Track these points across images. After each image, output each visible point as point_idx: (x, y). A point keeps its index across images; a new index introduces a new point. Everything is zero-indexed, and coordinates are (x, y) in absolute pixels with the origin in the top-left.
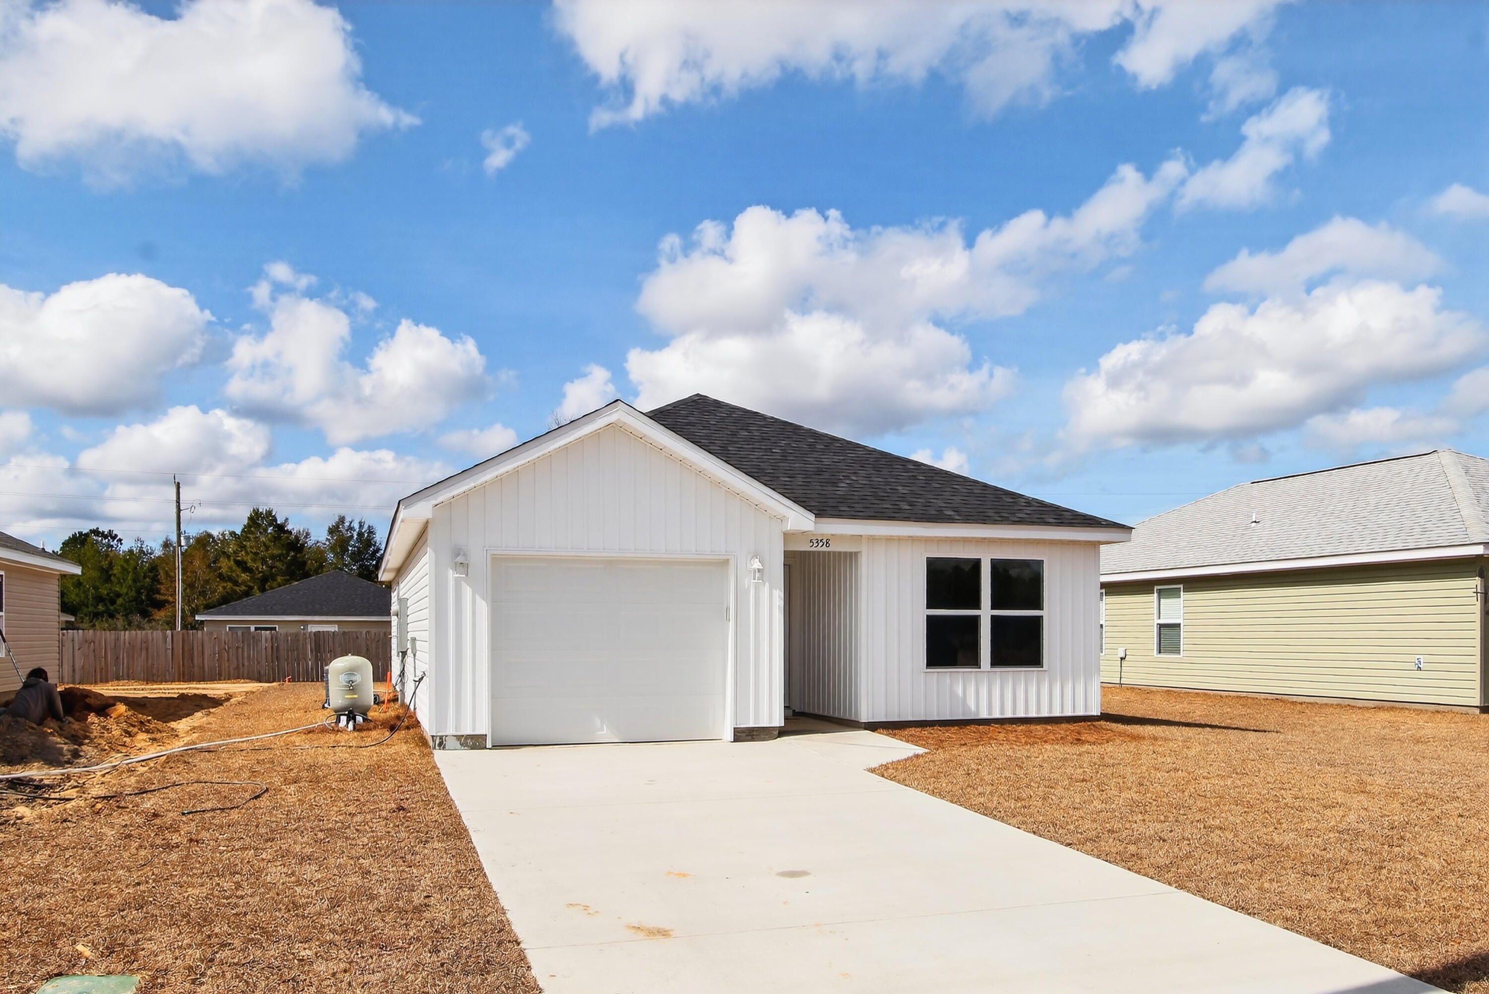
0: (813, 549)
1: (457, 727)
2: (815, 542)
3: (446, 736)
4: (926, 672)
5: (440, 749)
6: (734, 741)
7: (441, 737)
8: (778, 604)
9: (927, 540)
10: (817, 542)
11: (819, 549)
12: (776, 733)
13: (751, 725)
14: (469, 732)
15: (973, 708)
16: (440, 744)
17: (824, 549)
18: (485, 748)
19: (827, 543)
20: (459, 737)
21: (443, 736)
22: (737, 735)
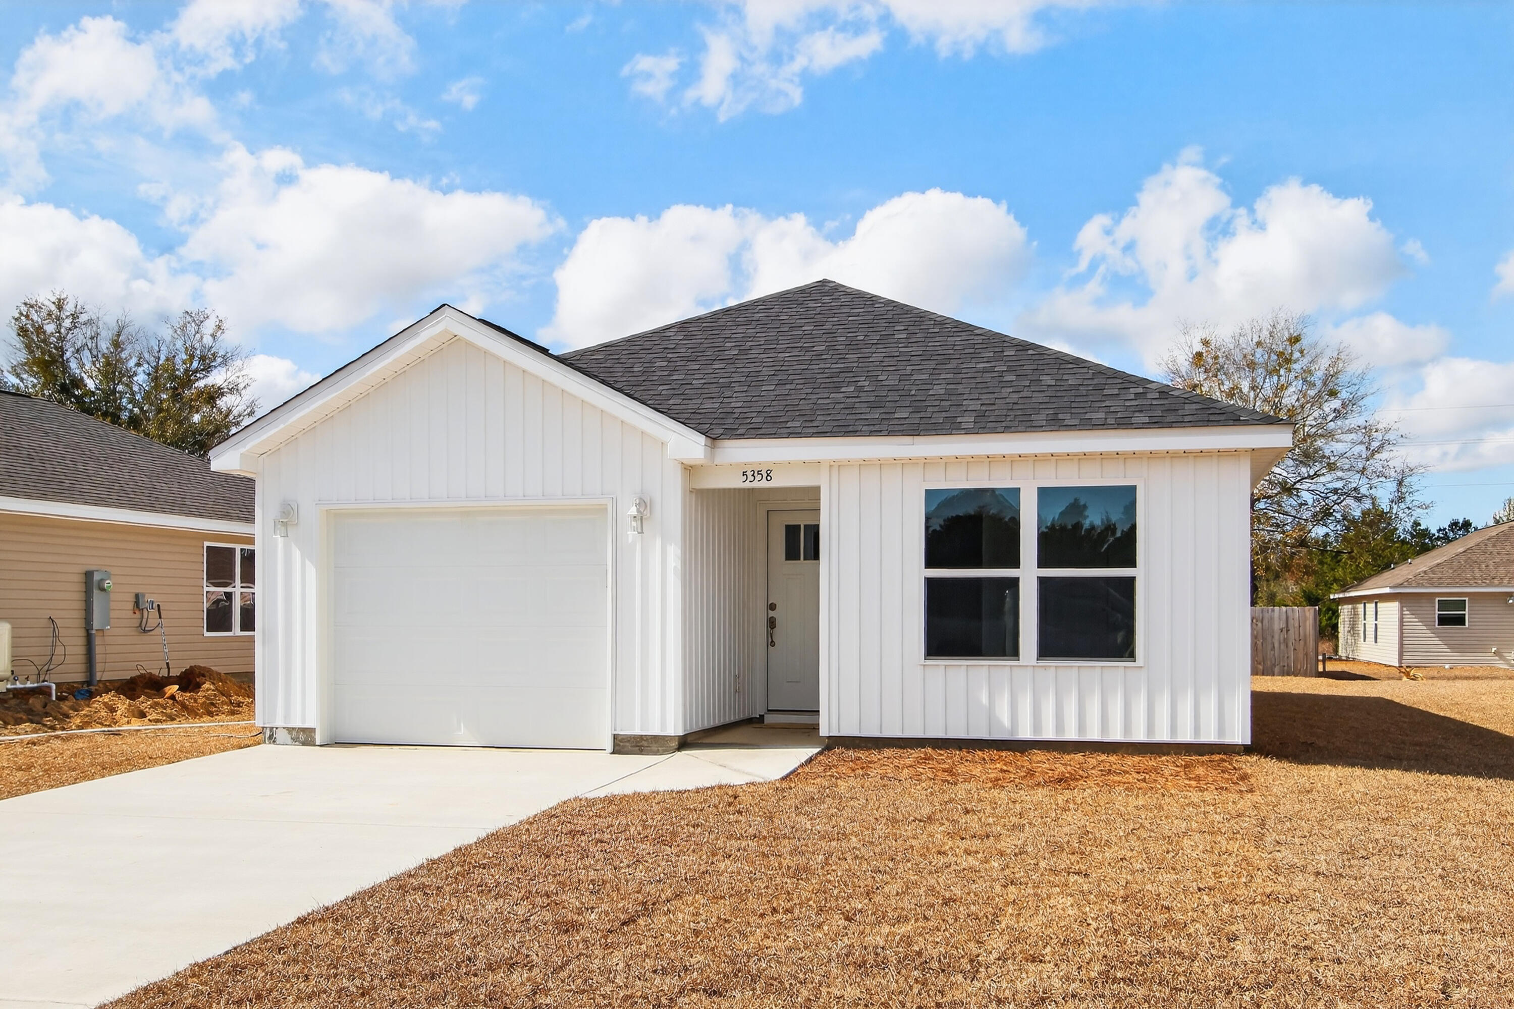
0: (748, 485)
1: (287, 717)
2: (749, 474)
3: (277, 728)
4: (924, 665)
5: (270, 743)
6: (613, 753)
7: (271, 729)
8: (673, 565)
9: (926, 463)
10: (753, 475)
11: (756, 484)
12: (675, 744)
13: (637, 731)
14: (298, 724)
15: (1006, 721)
16: (271, 737)
17: (764, 484)
18: (315, 745)
19: (768, 475)
20: (290, 730)
21: (273, 728)
22: (619, 745)
